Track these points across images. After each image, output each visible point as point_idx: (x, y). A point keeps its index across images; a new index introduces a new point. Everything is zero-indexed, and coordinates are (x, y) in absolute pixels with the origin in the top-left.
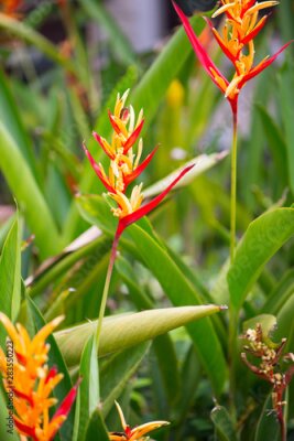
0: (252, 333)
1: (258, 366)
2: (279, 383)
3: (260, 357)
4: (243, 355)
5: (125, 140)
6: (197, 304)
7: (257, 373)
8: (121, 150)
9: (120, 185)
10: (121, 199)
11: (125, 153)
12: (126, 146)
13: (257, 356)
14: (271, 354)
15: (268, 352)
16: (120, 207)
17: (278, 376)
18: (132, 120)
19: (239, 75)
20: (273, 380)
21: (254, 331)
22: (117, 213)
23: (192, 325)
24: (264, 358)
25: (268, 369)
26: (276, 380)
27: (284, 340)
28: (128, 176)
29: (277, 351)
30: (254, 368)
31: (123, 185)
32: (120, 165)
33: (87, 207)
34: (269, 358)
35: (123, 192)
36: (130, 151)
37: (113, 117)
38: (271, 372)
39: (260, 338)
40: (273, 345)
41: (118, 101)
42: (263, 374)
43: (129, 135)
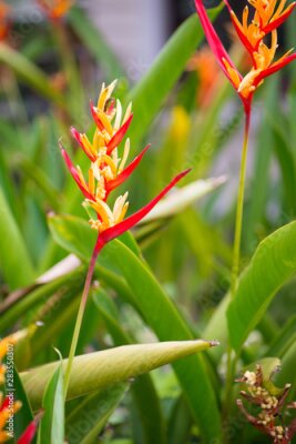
0: (250, 376)
1: (256, 416)
2: (280, 436)
3: (260, 405)
4: (239, 401)
5: (109, 138)
6: (187, 339)
7: (254, 424)
8: (104, 150)
9: (101, 192)
10: (102, 208)
11: (109, 153)
12: (110, 145)
13: (255, 404)
14: (272, 402)
15: (269, 399)
16: (99, 218)
17: (280, 429)
18: (119, 115)
19: (256, 69)
20: (273, 434)
21: (253, 374)
22: (96, 225)
23: (179, 363)
24: (264, 406)
25: (268, 419)
26: (277, 433)
27: (288, 385)
28: (111, 182)
29: (279, 398)
30: (251, 418)
31: (104, 192)
32: (101, 168)
33: (61, 229)
34: (269, 406)
35: (105, 200)
36: (115, 152)
37: (95, 109)
38: (271, 424)
39: (260, 383)
40: (275, 390)
41: (103, 89)
42: (262, 425)
43: (114, 133)
